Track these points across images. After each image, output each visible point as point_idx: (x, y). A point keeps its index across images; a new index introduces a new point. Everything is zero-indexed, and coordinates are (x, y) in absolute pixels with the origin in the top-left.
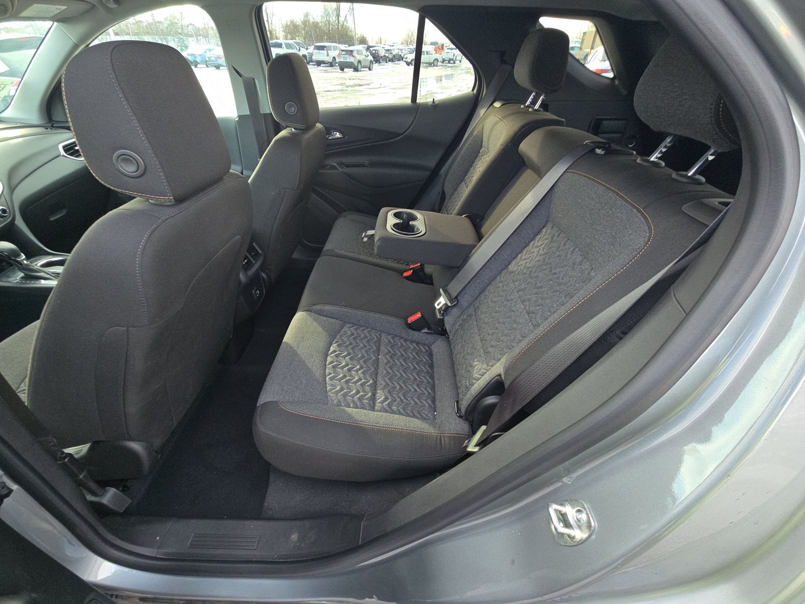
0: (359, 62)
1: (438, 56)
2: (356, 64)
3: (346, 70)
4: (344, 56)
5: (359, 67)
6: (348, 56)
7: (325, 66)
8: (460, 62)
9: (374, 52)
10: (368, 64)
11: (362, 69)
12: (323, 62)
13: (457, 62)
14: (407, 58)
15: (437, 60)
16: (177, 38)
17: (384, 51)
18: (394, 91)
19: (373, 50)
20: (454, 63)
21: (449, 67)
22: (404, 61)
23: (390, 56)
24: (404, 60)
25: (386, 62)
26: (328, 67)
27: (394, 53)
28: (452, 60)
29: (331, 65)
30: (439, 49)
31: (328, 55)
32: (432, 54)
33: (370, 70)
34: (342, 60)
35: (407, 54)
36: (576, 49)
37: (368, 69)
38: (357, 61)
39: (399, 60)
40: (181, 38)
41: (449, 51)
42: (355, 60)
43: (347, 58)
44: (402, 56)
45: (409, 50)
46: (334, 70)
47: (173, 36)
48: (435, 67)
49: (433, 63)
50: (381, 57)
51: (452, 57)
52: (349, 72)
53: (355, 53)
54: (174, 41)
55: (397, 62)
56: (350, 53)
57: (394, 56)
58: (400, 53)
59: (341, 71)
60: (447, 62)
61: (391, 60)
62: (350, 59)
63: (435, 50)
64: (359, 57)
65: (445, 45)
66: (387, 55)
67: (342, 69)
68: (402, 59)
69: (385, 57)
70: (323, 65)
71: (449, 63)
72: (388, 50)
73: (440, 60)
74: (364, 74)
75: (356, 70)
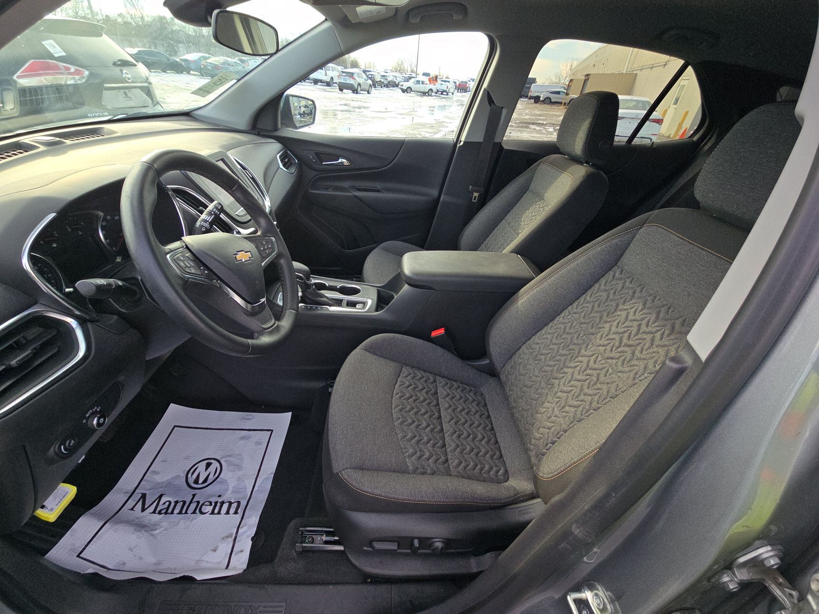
0: (359, 84)
1: (432, 86)
2: (356, 87)
3: (345, 91)
4: (345, 77)
5: (359, 89)
6: (349, 78)
7: (321, 85)
8: (453, 94)
9: (370, 76)
10: (367, 88)
11: (361, 92)
12: (321, 81)
13: (450, 94)
14: (402, 86)
15: (431, 90)
16: (166, 43)
17: (380, 77)
18: (403, 116)
19: (369, 75)
20: (447, 95)
21: (443, 98)
22: (400, 88)
23: (386, 82)
24: (399, 86)
25: (382, 87)
26: (325, 86)
27: (389, 79)
28: (446, 91)
29: (328, 84)
30: (433, 80)
31: (326, 75)
32: (427, 84)
33: (368, 93)
34: (342, 81)
35: (402, 82)
36: (561, 93)
37: (366, 92)
38: (357, 84)
39: (394, 87)
40: (171, 44)
41: (443, 83)
42: (355, 83)
43: (348, 80)
44: (397, 83)
45: (403, 78)
46: (332, 90)
47: (162, 40)
48: (430, 97)
49: (428, 93)
50: (377, 82)
51: (445, 89)
52: (348, 93)
53: (355, 76)
54: (163, 46)
55: (391, 88)
56: (351, 75)
57: (389, 82)
58: (395, 80)
59: (340, 92)
60: (440, 93)
61: (387, 86)
62: (350, 81)
63: (430, 81)
64: (359, 80)
65: (439, 77)
66: (382, 80)
67: (341, 90)
68: (397, 86)
69: (380, 83)
70: (320, 84)
71: (442, 94)
72: (384, 76)
73: (435, 90)
74: (363, 96)
75: (355, 91)
